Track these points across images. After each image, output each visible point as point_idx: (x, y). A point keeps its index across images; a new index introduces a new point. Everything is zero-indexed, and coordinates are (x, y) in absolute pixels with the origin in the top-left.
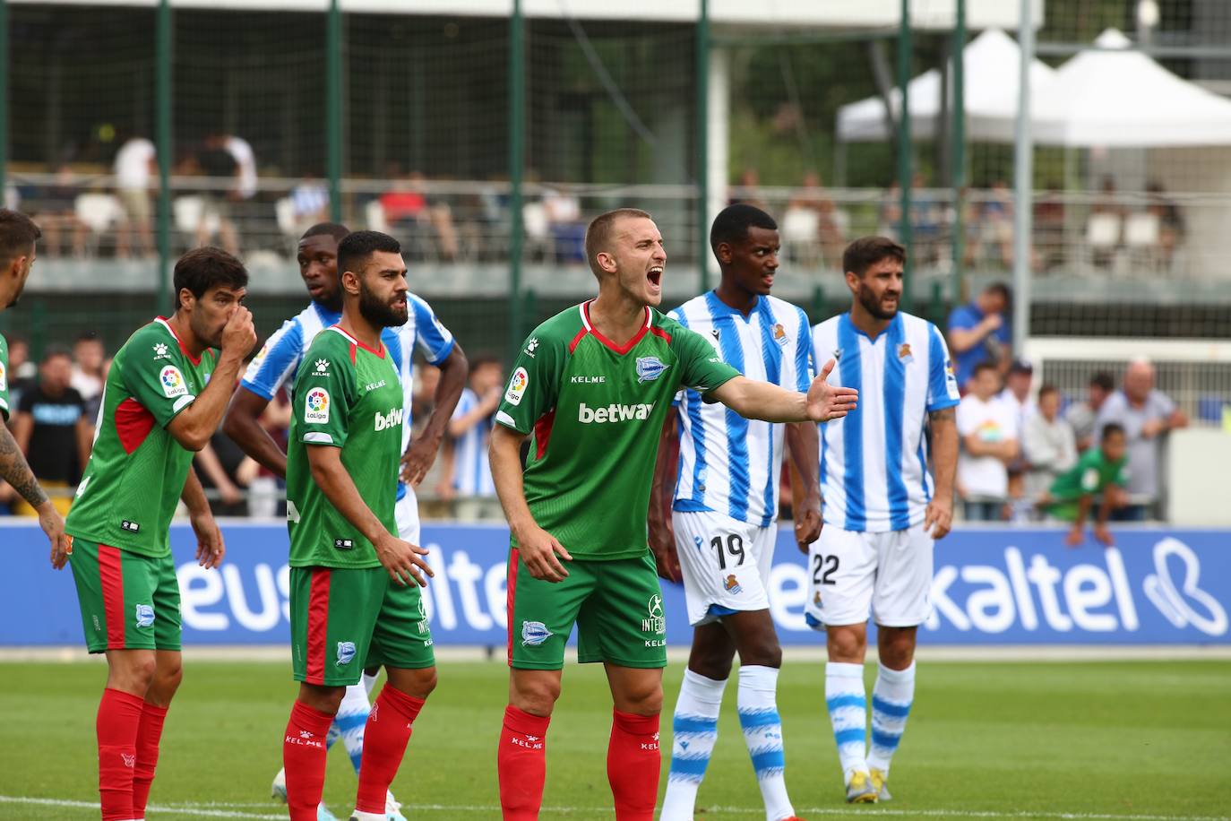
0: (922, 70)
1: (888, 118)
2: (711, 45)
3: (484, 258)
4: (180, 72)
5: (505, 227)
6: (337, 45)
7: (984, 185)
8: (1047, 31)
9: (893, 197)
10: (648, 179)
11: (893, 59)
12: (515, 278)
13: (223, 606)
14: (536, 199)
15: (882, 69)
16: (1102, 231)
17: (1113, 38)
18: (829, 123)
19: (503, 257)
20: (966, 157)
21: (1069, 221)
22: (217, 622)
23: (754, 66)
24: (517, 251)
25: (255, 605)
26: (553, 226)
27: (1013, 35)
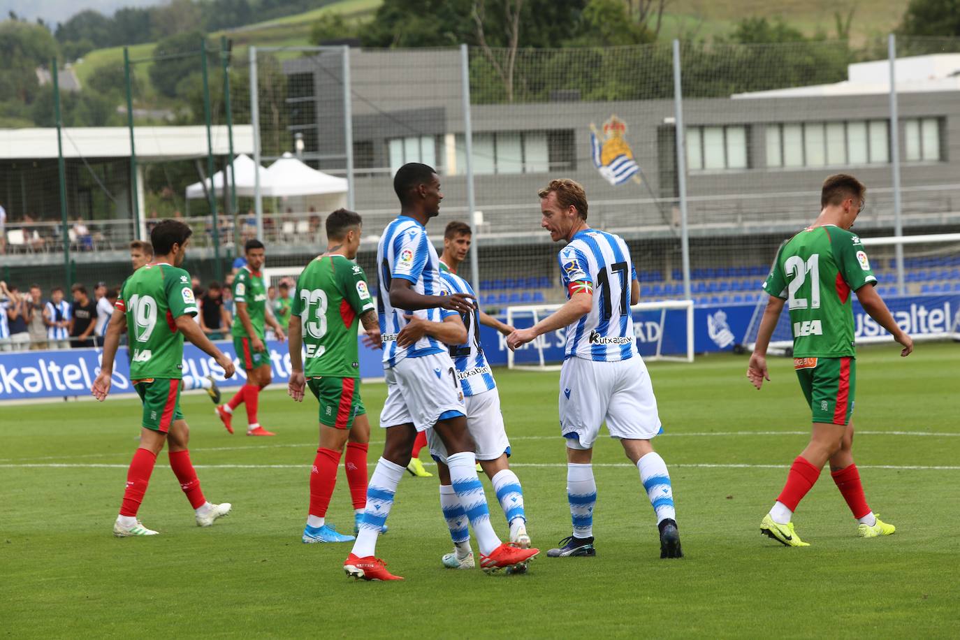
0: (217, 171)
1: (206, 189)
2: (136, 164)
3: (52, 250)
5: (62, 238)
7: (246, 213)
8: (263, 153)
9: (210, 218)
10: (115, 218)
11: (205, 167)
12: (67, 257)
14: (72, 227)
15: (202, 171)
16: (288, 228)
17: (287, 155)
18: (183, 193)
19: (60, 249)
20: (237, 202)
21: (276, 224)
23: (152, 173)
24: (67, 247)
26: (79, 237)
27: (251, 156)
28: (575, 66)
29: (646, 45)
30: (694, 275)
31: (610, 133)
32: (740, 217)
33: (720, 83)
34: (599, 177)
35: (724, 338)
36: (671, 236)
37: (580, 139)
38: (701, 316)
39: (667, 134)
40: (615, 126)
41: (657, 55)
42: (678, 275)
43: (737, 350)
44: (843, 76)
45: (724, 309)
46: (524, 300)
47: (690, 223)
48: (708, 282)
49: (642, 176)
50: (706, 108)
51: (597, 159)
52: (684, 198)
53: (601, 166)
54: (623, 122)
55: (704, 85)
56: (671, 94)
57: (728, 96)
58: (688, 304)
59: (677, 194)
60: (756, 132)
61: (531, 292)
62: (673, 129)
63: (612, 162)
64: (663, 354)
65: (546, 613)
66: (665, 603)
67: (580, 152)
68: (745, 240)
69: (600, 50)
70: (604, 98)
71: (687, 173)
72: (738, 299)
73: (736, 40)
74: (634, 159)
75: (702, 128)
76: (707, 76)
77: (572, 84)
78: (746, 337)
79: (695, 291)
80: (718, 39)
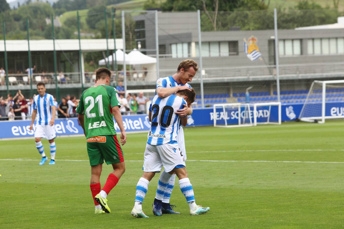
0: (110, 55)
1: (106, 62)
2: (81, 53)
4: (8, 60)
6: (30, 55)
7: (120, 70)
8: (126, 49)
10: (73, 72)
11: (106, 54)
12: (56, 86)
13: (19, 132)
14: (59, 75)
15: (104, 55)
16: (135, 76)
17: (135, 49)
18: (97, 63)
20: (117, 66)
21: (131, 74)
22: (18, 134)
23: (87, 56)
24: (56, 82)
25: (23, 132)
26: (61, 78)
27: (122, 50)
28: (239, 18)
29: (264, 11)
30: (281, 93)
31: (251, 42)
32: (298, 72)
33: (291, 24)
34: (247, 58)
35: (292, 116)
36: (272, 79)
37: (240, 44)
38: (284, 108)
39: (272, 42)
40: (253, 39)
41: (268, 14)
42: (275, 93)
43: (297, 120)
44: (335, 21)
45: (292, 106)
46: (220, 102)
47: (280, 74)
48: (286, 96)
49: (263, 57)
50: (286, 33)
51: (246, 52)
52: (278, 65)
53: (247, 54)
54: (256, 38)
55: (285, 25)
56: (273, 28)
57: (294, 28)
58: (279, 103)
59: (275, 64)
60: (304, 42)
61: (222, 99)
62: (274, 41)
63: (252, 52)
64: (270, 121)
65: (228, 214)
66: (271, 211)
67: (240, 49)
68: (300, 81)
69: (248, 12)
70: (249, 29)
71: (279, 56)
72: (297, 102)
73: (297, 8)
74: (260, 51)
75: (284, 40)
76: (287, 21)
77: (237, 24)
78: (300, 115)
79: (282, 99)
80: (290, 8)
